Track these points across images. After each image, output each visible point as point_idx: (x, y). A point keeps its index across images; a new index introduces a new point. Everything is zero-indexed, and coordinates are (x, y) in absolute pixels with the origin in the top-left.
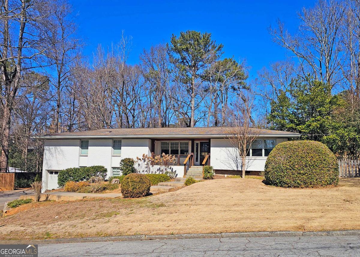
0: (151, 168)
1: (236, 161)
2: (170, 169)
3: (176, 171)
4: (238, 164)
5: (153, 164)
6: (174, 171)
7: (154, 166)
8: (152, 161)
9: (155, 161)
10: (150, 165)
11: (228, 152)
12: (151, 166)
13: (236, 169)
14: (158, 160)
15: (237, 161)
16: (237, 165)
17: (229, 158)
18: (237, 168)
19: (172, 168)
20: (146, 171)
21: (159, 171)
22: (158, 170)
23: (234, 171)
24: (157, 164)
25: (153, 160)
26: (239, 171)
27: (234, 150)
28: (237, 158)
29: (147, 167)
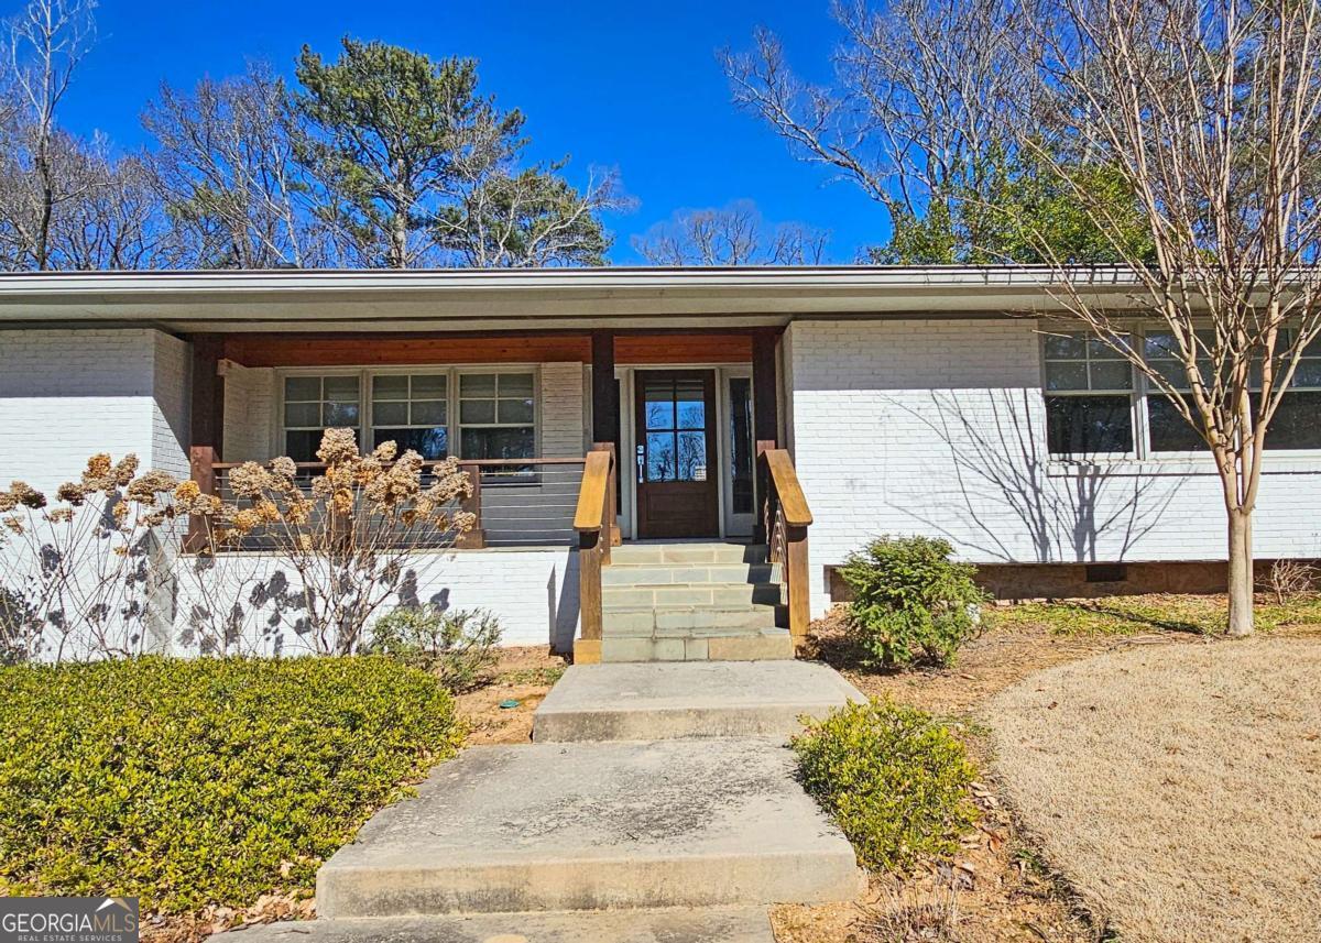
0: (187, 581)
1: (1030, 491)
2: (389, 575)
3: (445, 592)
4: (1049, 515)
5: (205, 540)
6: (424, 596)
7: (221, 560)
8: (196, 522)
9: (231, 513)
10: (170, 550)
11: (956, 428)
12: (183, 567)
13: (1027, 553)
14: (270, 507)
15: (1037, 491)
16: (1043, 520)
17: (967, 473)
18: (1043, 542)
19: (411, 574)
20: (128, 614)
21: (271, 602)
22: (259, 596)
23: (1016, 569)
24: (255, 542)
25: (207, 503)
26: (1060, 566)
27: (1002, 409)
28: (1031, 469)
29: (141, 575)
